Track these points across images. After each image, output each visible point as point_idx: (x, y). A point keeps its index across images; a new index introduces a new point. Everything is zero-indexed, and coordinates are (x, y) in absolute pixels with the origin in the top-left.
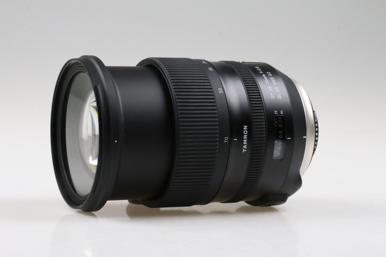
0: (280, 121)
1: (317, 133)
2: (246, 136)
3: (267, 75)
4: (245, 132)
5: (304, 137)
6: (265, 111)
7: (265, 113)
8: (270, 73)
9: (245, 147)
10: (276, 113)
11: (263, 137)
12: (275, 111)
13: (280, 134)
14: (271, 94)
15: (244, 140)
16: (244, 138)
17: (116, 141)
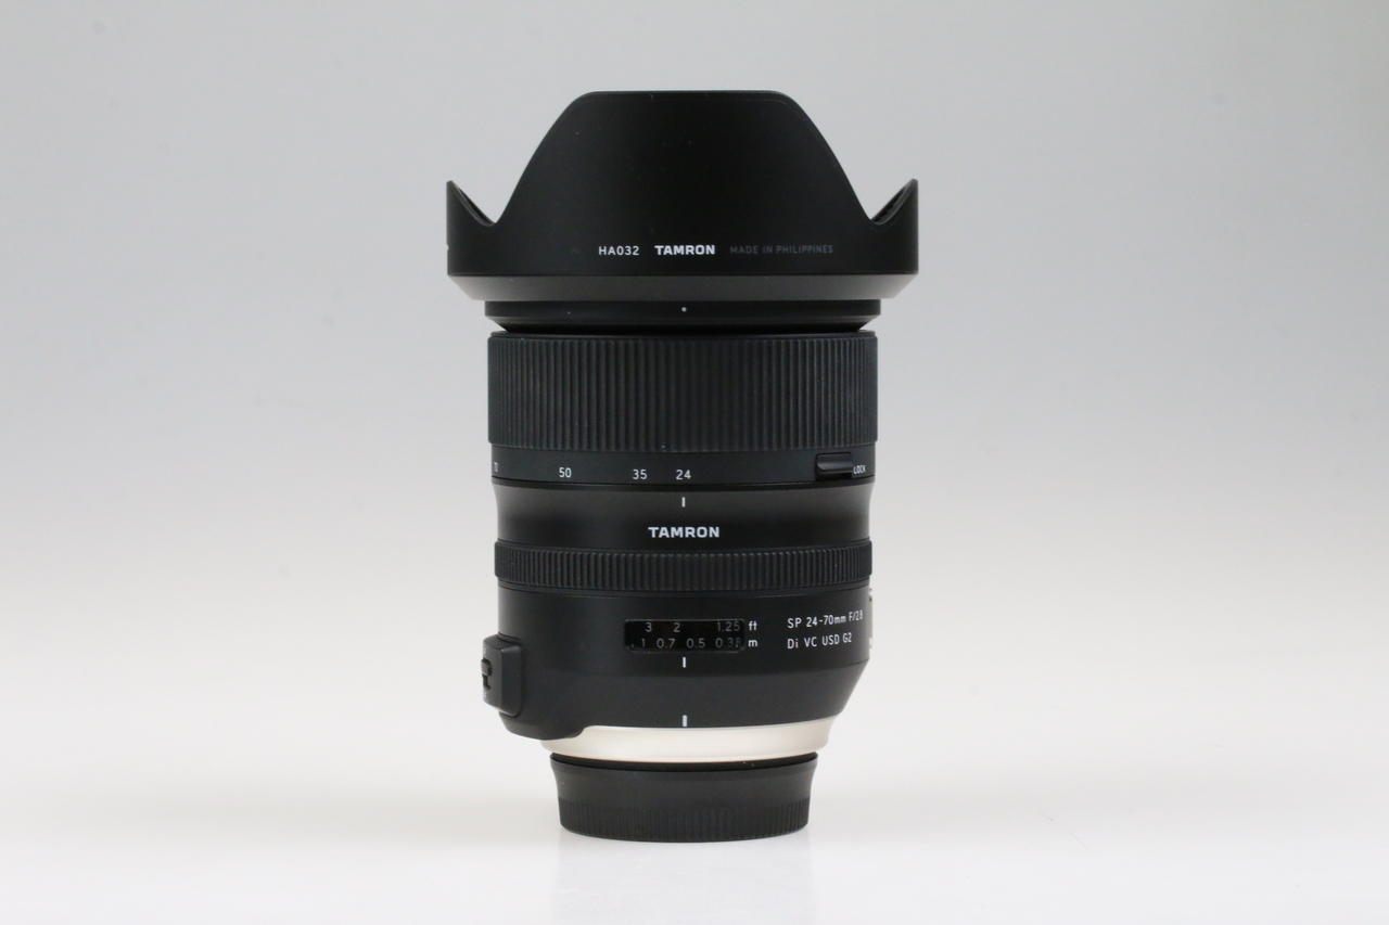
0: (731, 642)
5: (685, 721)
10: (750, 625)
12: (755, 624)
13: (695, 644)
17: (684, 309)
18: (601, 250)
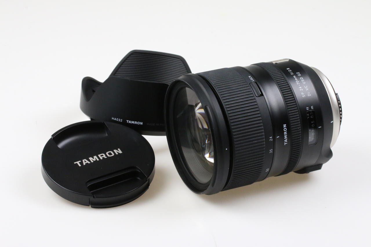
0: (311, 113)
1: (341, 112)
2: (286, 132)
3: (296, 75)
4: (285, 129)
5: (331, 122)
6: (299, 108)
7: (299, 109)
8: (299, 73)
9: (286, 141)
10: (308, 109)
11: (299, 129)
12: (307, 108)
13: (313, 124)
14: (302, 94)
15: (285, 136)
16: (285, 134)
18: (112, 118)
